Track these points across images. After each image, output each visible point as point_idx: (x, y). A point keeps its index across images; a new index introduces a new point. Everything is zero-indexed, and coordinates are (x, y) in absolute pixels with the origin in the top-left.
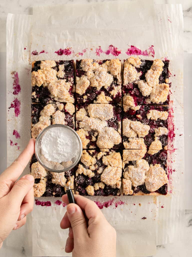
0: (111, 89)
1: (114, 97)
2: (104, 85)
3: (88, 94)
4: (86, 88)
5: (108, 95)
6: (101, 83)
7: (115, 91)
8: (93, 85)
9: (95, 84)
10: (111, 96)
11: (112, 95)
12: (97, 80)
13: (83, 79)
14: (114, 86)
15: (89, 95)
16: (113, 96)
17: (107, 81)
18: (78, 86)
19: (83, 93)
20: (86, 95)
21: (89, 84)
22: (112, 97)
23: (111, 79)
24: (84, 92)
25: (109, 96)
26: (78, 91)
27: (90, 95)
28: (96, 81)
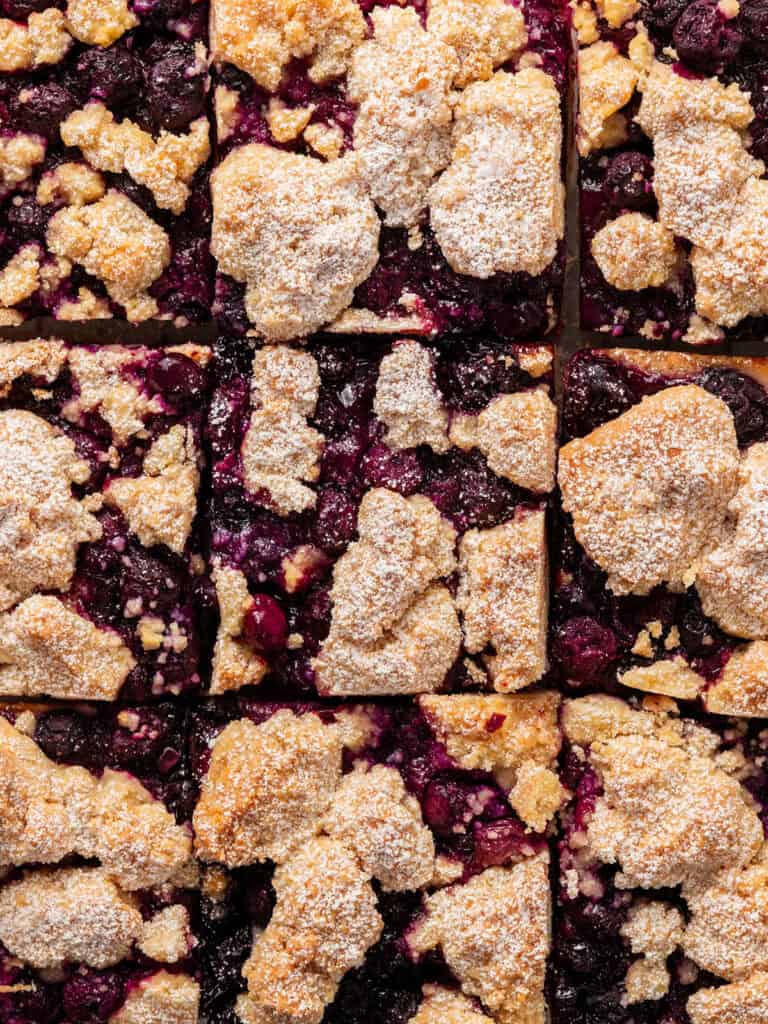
0: (92, 430)
1: (155, 406)
2: (63, 483)
3: (127, 614)
4: (84, 626)
5: (138, 451)
6: (45, 509)
7: (110, 401)
8: (64, 570)
9: (54, 551)
10: (144, 436)
11: (139, 425)
12: (23, 541)
13: (12, 648)
14: (71, 409)
15: (134, 606)
16: (148, 419)
17: (35, 465)
18: (66, 683)
19: (120, 647)
20: (134, 628)
21: (52, 599)
22: (156, 424)
23: (18, 430)
24: (112, 639)
25: (146, 445)
26: (102, 690)
27: (135, 595)
28: (32, 551)
